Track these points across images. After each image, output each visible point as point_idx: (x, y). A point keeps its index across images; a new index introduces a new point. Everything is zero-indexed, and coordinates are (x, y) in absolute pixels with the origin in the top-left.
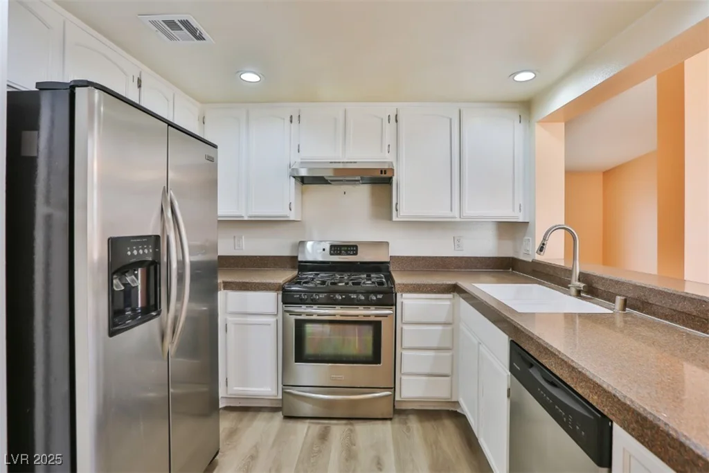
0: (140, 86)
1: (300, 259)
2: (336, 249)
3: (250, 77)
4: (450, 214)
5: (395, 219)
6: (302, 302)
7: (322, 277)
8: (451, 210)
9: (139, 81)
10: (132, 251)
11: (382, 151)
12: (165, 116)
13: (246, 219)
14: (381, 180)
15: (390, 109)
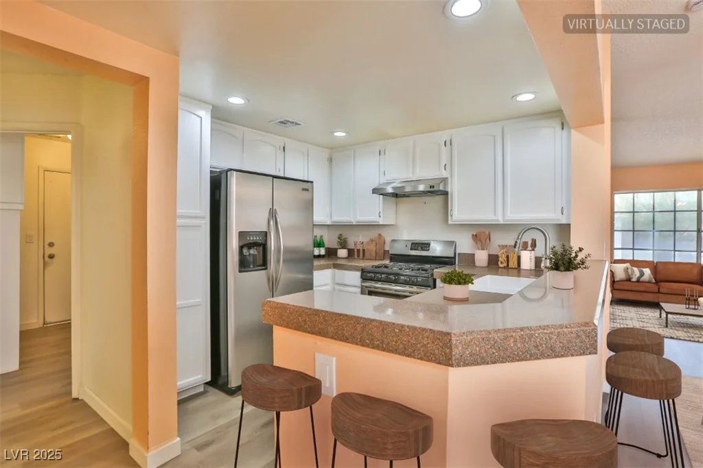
0: (284, 151)
1: (390, 252)
2: (416, 245)
3: (340, 134)
4: (495, 218)
5: (450, 222)
6: (372, 279)
7: (400, 265)
8: (495, 214)
9: (284, 148)
10: (250, 237)
11: (439, 170)
12: (271, 173)
13: (354, 223)
14: (438, 192)
15: (444, 136)
